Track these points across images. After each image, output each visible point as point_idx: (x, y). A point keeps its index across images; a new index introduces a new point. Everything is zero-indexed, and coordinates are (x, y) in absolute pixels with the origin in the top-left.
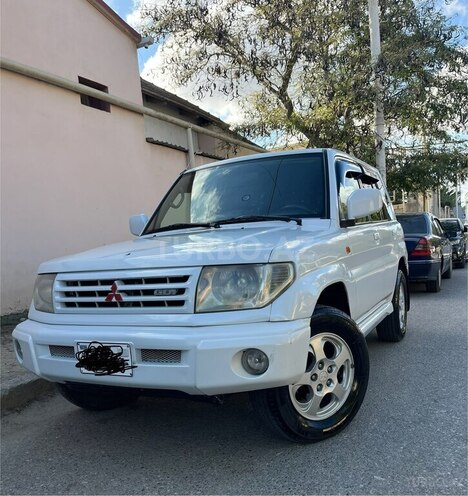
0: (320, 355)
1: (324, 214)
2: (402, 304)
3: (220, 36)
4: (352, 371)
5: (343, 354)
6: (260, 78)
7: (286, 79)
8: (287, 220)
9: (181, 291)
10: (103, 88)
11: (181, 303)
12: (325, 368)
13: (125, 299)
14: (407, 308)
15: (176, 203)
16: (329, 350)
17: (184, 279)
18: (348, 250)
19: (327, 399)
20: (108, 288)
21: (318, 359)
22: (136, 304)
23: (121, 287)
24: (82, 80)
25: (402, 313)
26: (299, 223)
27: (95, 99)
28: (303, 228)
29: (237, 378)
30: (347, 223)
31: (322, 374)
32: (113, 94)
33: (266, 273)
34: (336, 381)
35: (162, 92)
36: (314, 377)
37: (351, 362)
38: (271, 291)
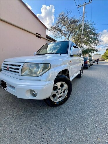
1: (66, 53)
2: (82, 72)
3: (60, 30)
4: (67, 90)
5: (66, 86)
6: (65, 36)
7: (69, 37)
8: (58, 54)
9: (18, 69)
10: (40, 35)
11: (18, 72)
12: (60, 90)
16: (62, 86)
17: (19, 66)
18: (71, 61)
19: (61, 97)
20: (7, 66)
21: (58, 88)
24: (37, 33)
26: (60, 55)
30: (71, 56)
31: (59, 91)
34: (63, 93)
36: (57, 92)
37: (68, 88)
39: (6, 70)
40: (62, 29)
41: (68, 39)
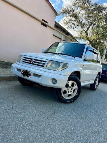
0: (70, 85)
3: (76, 17)
4: (77, 91)
5: (76, 87)
6: (82, 27)
7: (88, 29)
8: (72, 56)
9: (44, 64)
10: (47, 22)
11: (43, 66)
12: (71, 88)
13: (34, 63)
14: (99, 84)
15: (52, 48)
16: (73, 85)
17: (45, 62)
18: (83, 66)
19: (70, 95)
20: (31, 60)
21: (69, 86)
22: (35, 64)
23: (33, 60)
24: (43, 20)
25: (97, 84)
26: (75, 58)
27: (44, 24)
28: (75, 59)
29: (50, 84)
30: (85, 60)
31: (70, 90)
32: (48, 24)
33: (62, 65)
34: (72, 92)
35: (60, 26)
36: (68, 89)
37: (77, 89)
38: (62, 68)
39: (29, 63)
40: (79, 15)
41: (86, 32)
